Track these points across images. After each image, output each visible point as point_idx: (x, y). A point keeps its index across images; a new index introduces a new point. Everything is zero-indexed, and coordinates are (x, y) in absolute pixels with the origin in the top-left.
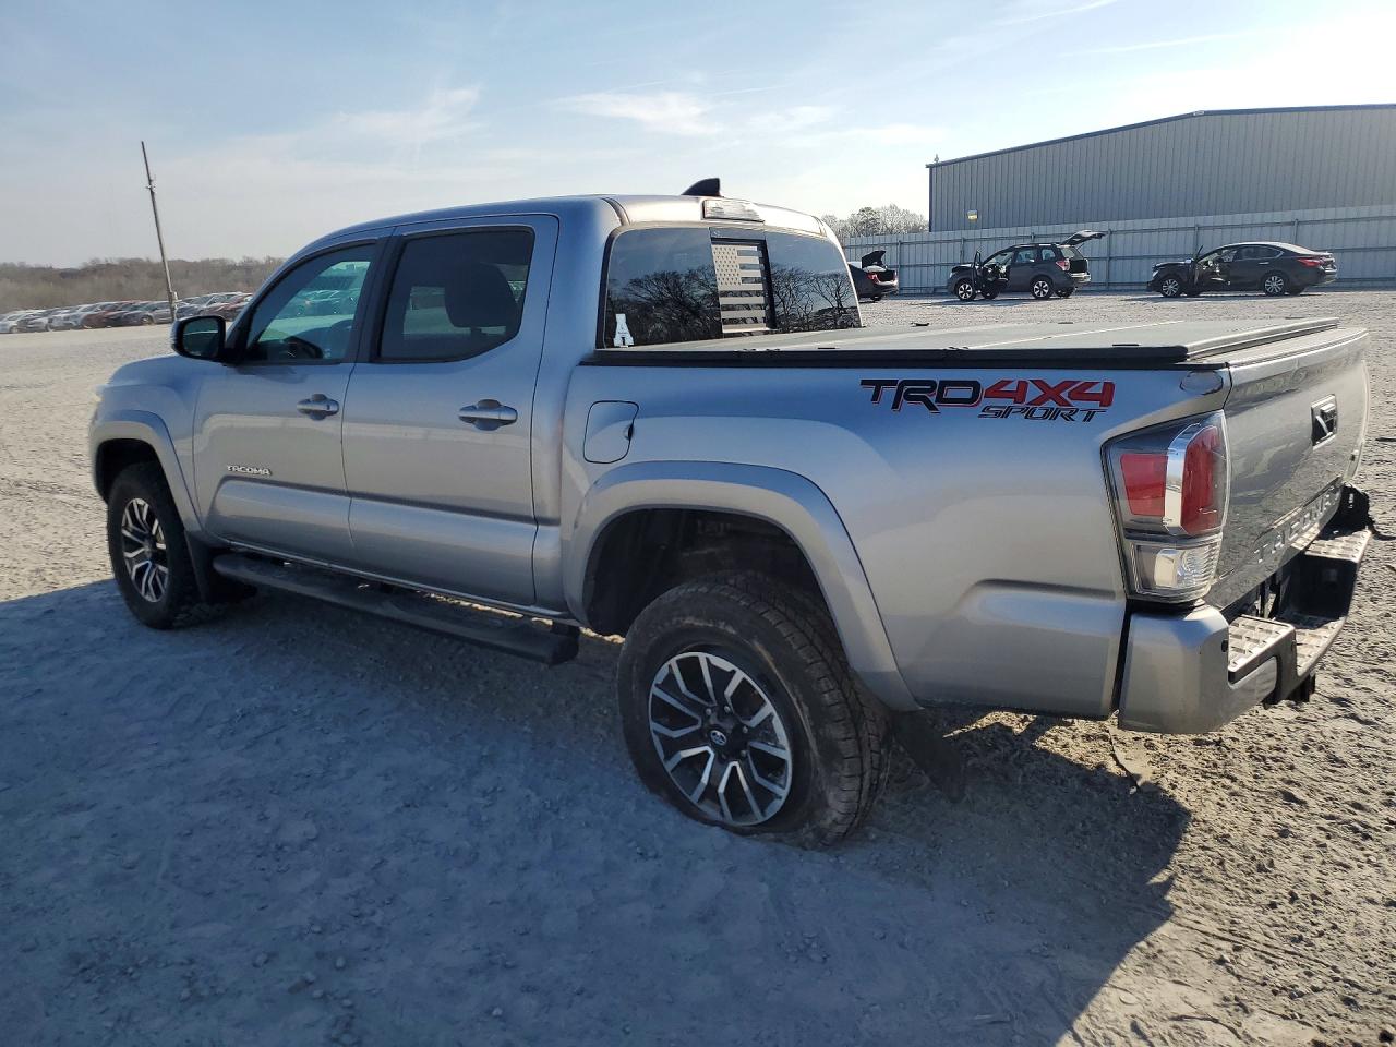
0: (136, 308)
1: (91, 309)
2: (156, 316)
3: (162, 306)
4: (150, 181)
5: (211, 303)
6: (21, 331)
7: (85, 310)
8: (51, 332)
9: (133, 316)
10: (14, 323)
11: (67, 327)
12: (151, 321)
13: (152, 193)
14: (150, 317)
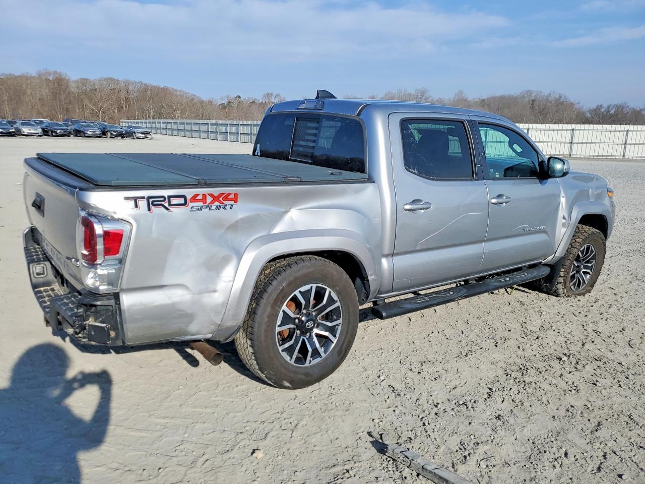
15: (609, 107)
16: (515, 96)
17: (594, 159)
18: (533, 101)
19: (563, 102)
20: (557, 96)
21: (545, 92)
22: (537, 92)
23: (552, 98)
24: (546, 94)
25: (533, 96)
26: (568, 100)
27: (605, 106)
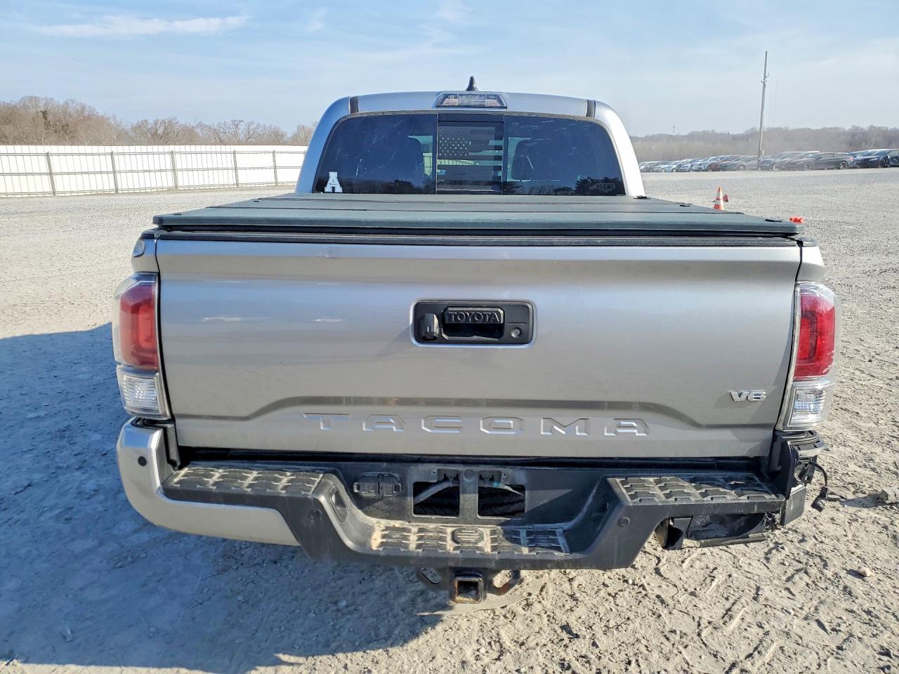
0: (738, 160)
1: (715, 159)
2: (748, 165)
3: (753, 159)
4: (765, 77)
5: (783, 158)
6: (677, 171)
7: (712, 160)
8: (692, 172)
9: (735, 165)
10: (675, 166)
11: (699, 170)
12: (745, 168)
13: (764, 86)
14: (744, 165)
15: (156, 123)
16: (13, 104)
17: (207, 191)
18: (44, 113)
19: (89, 116)
20: (78, 107)
21: (60, 100)
22: (46, 99)
23: (71, 109)
24: (61, 103)
25: (42, 104)
26: (95, 113)
27: (151, 121)
